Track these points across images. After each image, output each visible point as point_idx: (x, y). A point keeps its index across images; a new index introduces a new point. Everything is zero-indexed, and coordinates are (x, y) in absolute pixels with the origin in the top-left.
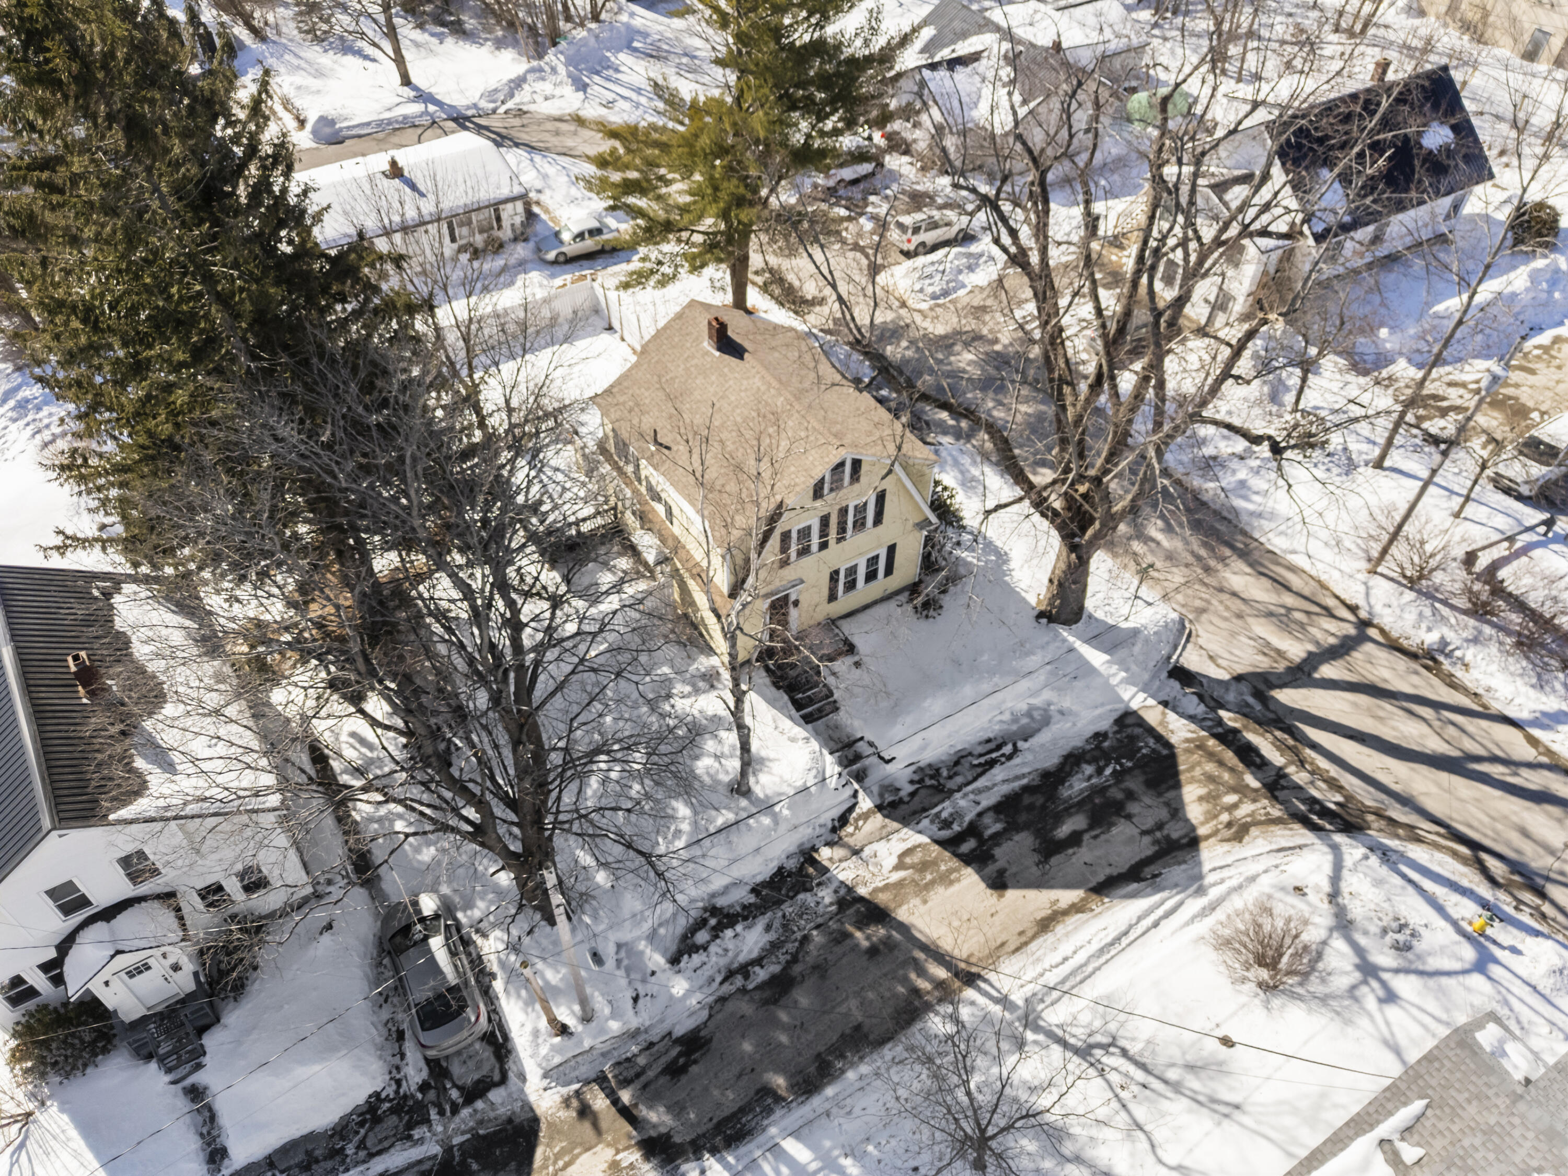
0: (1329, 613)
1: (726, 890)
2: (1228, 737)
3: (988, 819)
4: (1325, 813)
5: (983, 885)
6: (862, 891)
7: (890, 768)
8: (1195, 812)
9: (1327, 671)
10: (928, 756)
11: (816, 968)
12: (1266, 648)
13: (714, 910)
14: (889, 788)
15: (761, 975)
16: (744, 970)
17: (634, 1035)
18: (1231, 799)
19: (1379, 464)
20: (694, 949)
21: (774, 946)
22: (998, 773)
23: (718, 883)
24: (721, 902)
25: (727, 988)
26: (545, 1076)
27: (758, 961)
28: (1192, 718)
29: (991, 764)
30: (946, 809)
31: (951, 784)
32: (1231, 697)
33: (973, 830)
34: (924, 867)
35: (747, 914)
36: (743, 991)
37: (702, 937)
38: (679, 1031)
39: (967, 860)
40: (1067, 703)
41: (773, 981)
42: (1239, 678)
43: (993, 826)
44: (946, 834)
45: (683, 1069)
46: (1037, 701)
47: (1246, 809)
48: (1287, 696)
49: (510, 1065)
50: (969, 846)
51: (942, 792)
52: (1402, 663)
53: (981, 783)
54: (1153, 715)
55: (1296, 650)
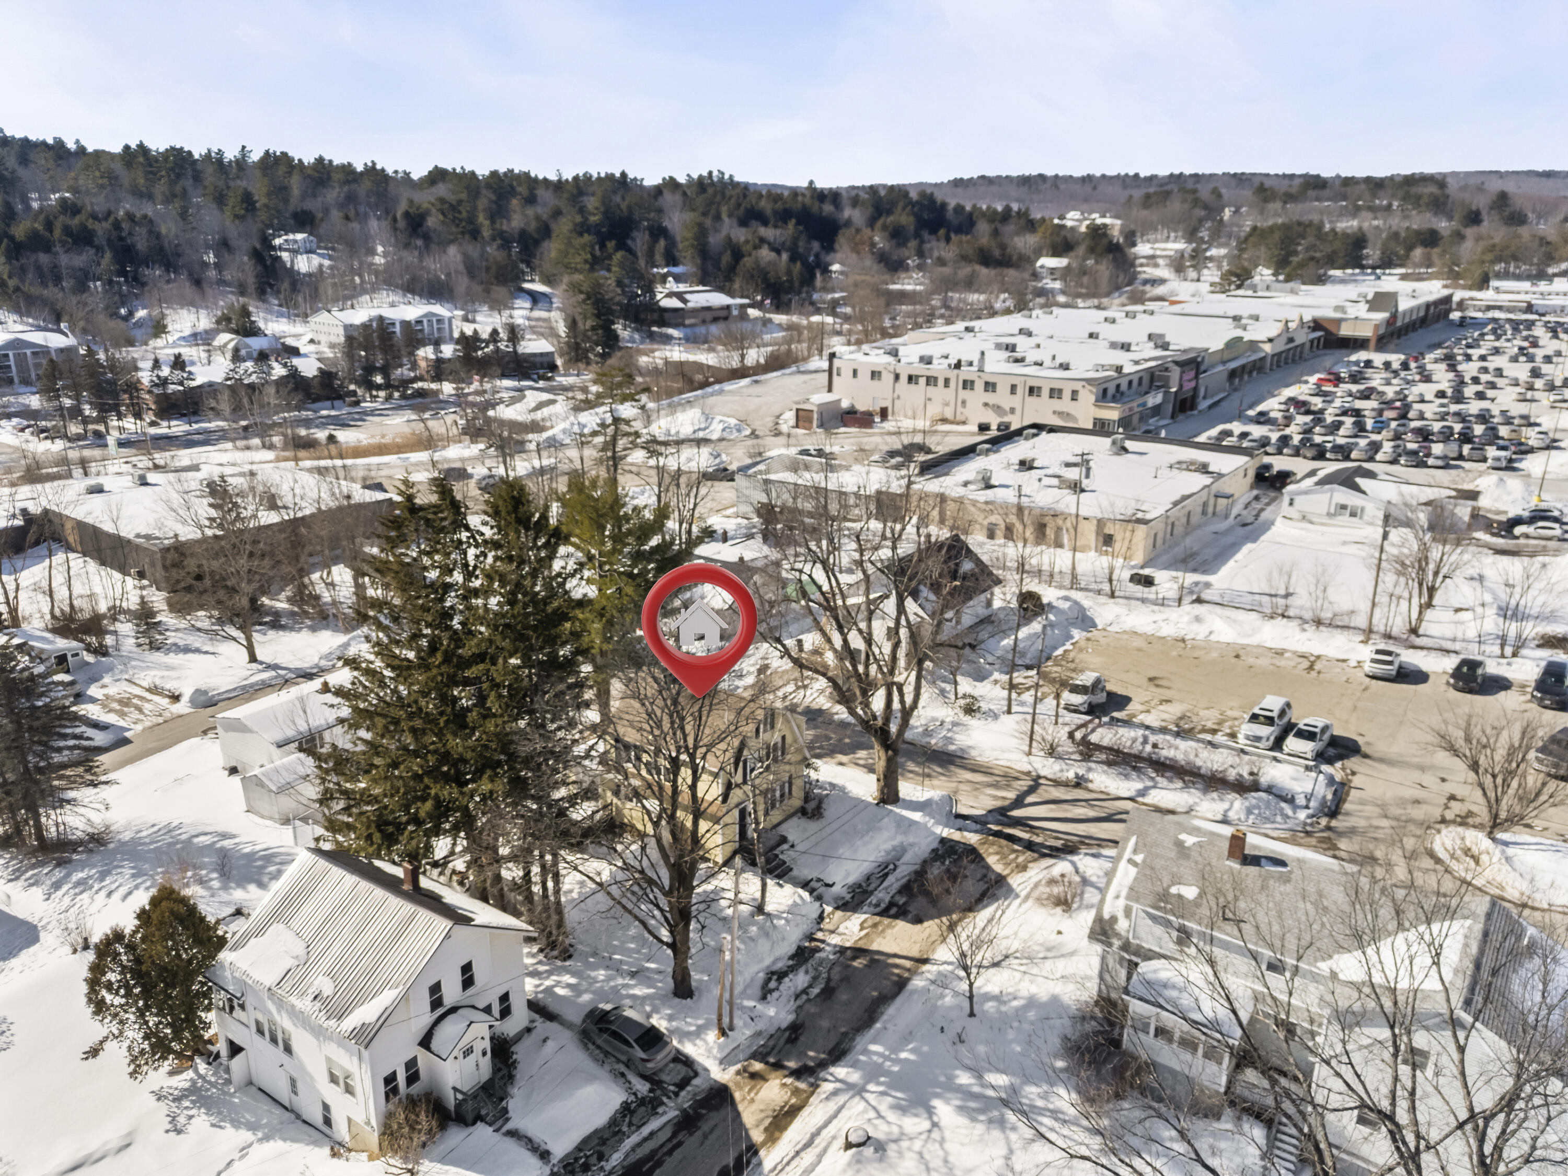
0: (1017, 779)
1: (774, 963)
2: (998, 834)
3: (897, 898)
4: (1057, 849)
5: (909, 925)
6: (848, 944)
7: (834, 889)
8: (998, 868)
9: (1030, 799)
10: (851, 880)
11: (842, 980)
12: (995, 798)
13: (773, 973)
14: (837, 899)
15: (816, 991)
16: (805, 991)
17: (759, 1034)
18: (1012, 856)
19: (1009, 712)
20: (771, 991)
21: (815, 978)
22: (891, 879)
23: (767, 961)
24: (775, 968)
25: (799, 1002)
26: (721, 1063)
27: (810, 986)
28: (976, 832)
29: (886, 875)
30: (873, 899)
31: (871, 888)
32: (990, 819)
33: (891, 904)
34: (875, 925)
35: (792, 969)
36: (809, 1000)
37: (773, 985)
38: (784, 1025)
39: (896, 917)
40: (911, 839)
41: (823, 991)
42: (990, 811)
43: (901, 900)
44: (878, 910)
45: (796, 1039)
46: (895, 843)
47: (1021, 859)
48: (1016, 813)
49: (696, 1067)
50: (893, 911)
51: (867, 893)
52: (1062, 789)
53: (885, 884)
54: (956, 836)
55: (1011, 795)
